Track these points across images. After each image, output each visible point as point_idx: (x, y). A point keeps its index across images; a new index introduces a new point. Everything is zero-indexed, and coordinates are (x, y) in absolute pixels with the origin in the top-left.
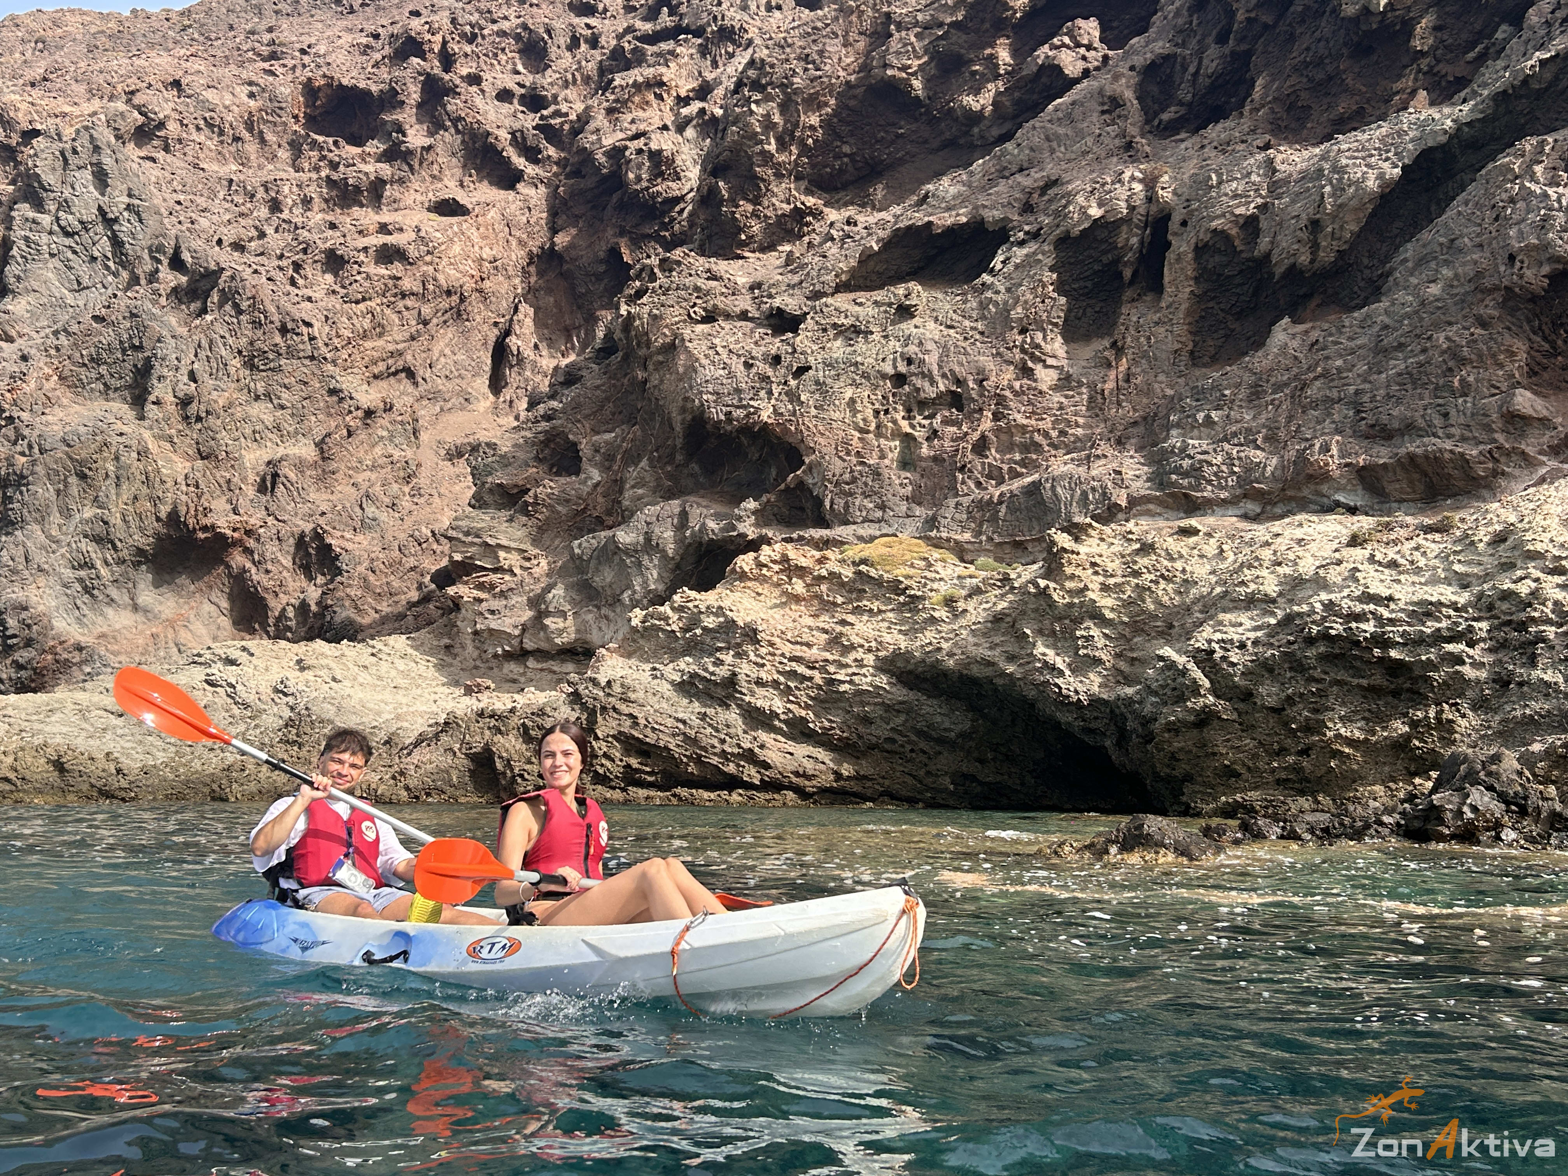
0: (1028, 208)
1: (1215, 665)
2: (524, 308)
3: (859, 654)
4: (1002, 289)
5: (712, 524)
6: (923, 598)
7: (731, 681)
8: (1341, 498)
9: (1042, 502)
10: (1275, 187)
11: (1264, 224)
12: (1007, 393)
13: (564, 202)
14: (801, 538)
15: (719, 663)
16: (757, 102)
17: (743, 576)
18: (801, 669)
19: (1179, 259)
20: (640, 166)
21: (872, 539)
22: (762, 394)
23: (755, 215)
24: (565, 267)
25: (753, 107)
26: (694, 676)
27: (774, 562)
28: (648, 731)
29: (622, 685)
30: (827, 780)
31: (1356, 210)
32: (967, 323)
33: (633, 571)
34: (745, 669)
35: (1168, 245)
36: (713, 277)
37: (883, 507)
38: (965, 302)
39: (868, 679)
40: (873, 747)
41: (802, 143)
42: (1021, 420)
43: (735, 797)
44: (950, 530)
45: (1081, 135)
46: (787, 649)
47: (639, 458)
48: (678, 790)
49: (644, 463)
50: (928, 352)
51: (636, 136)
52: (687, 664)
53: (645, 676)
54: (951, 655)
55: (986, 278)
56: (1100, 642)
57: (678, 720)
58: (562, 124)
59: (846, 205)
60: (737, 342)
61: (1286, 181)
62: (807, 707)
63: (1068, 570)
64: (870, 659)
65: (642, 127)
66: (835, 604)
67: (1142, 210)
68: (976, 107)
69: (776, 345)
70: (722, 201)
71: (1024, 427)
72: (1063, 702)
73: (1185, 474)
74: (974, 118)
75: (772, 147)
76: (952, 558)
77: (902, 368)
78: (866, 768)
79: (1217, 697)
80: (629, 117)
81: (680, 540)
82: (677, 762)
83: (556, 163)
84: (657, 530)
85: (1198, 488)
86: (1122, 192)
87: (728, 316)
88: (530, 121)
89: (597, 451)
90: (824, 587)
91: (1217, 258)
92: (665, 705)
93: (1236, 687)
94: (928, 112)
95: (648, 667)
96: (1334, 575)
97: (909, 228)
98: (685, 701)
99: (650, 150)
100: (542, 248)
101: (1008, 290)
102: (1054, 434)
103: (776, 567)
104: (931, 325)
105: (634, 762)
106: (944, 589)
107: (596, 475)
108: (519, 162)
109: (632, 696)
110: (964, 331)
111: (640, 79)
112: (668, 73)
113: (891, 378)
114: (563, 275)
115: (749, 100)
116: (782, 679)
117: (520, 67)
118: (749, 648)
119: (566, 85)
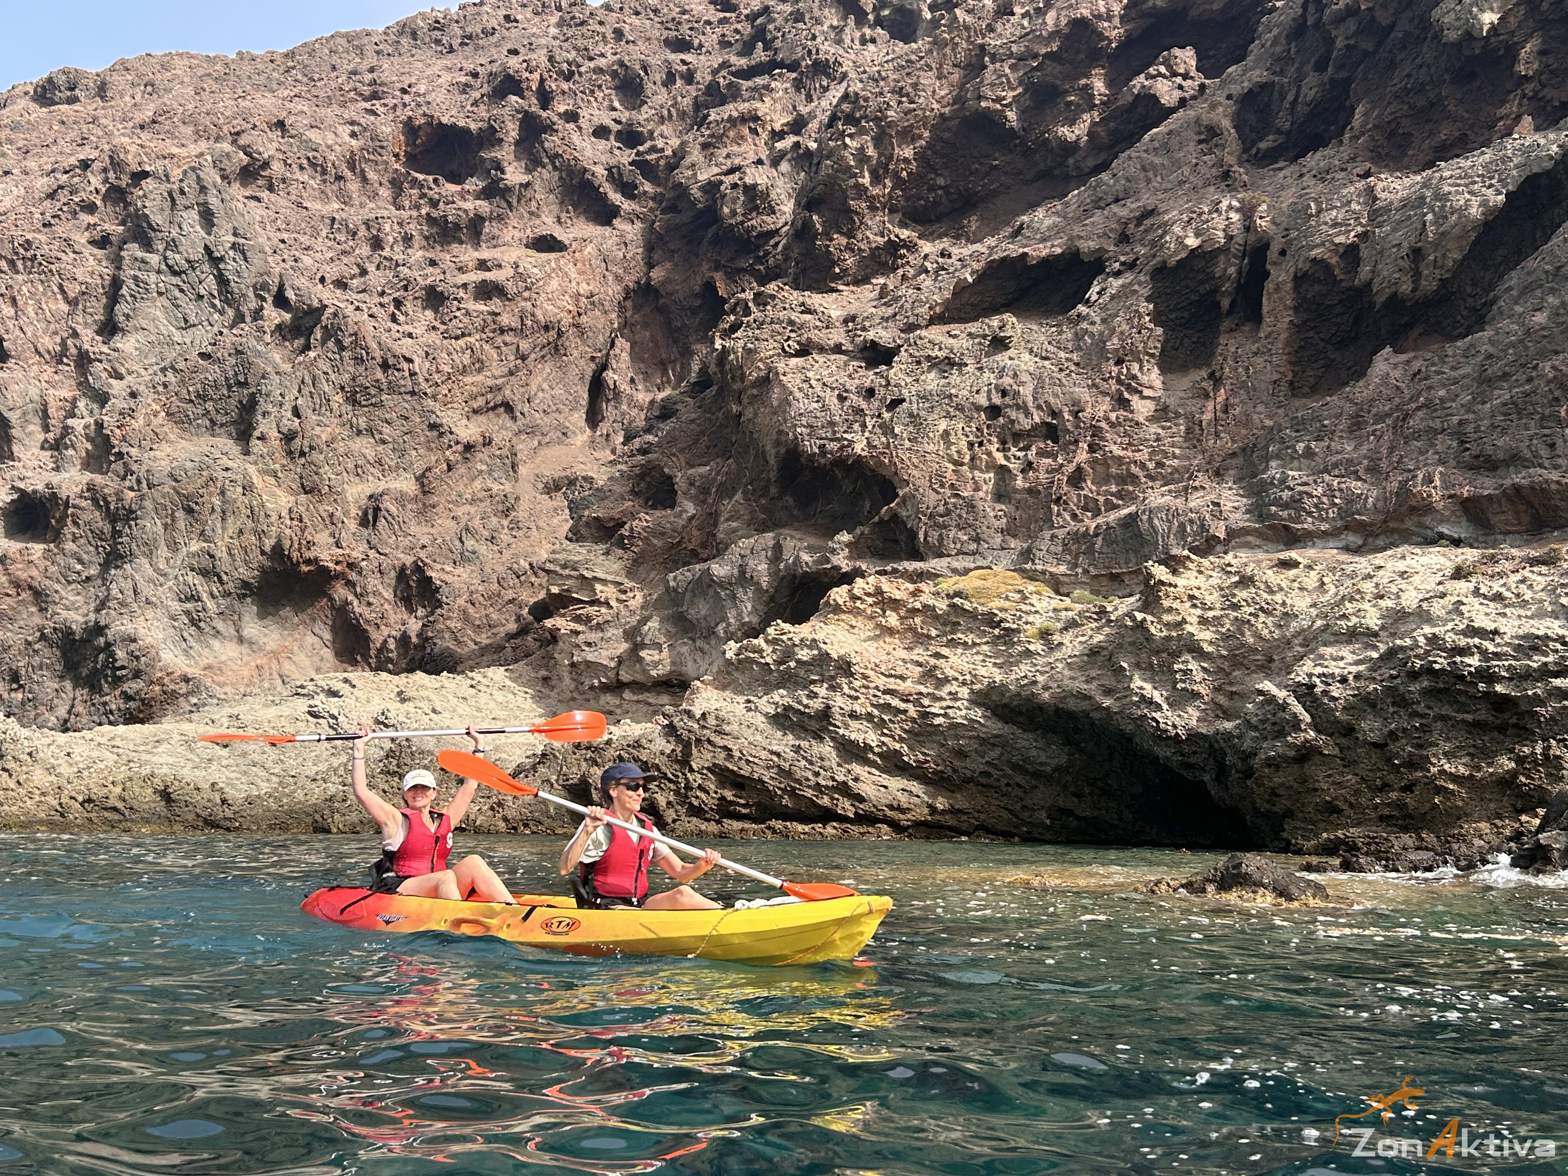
0: (1124, 239)
1: (1315, 699)
2: (621, 342)
3: (954, 687)
4: (1098, 320)
5: (806, 557)
6: (1018, 631)
7: (825, 714)
8: (1445, 530)
9: (1139, 535)
10: (1375, 215)
11: (1364, 253)
12: (1103, 424)
13: (660, 237)
14: (895, 571)
15: (813, 695)
16: (851, 136)
17: (837, 609)
18: (895, 702)
19: (1277, 289)
20: (735, 200)
21: (966, 571)
22: (856, 426)
23: (849, 248)
24: (661, 301)
25: (847, 140)
26: (788, 708)
27: (868, 595)
28: (743, 764)
29: (717, 718)
30: (922, 814)
31: (1459, 238)
32: (1062, 354)
33: (728, 604)
34: (839, 702)
35: (1267, 274)
36: (808, 311)
37: (977, 539)
38: (1060, 333)
39: (962, 713)
40: (968, 781)
41: (896, 176)
42: (1117, 451)
43: (829, 830)
44: (1045, 562)
45: (1177, 164)
46: (881, 682)
47: (734, 491)
48: (773, 823)
49: (738, 496)
50: (1022, 384)
51: (731, 171)
52: (781, 697)
53: (740, 709)
54: (1046, 688)
55: (1081, 308)
56: (1198, 676)
57: (773, 753)
58: (658, 160)
59: (940, 237)
60: (831, 375)
61: (1387, 210)
62: (901, 740)
63: (1166, 603)
64: (964, 692)
65: (737, 161)
66: (929, 637)
67: (1240, 240)
68: (1071, 137)
69: (869, 378)
70: (816, 236)
71: (1120, 458)
72: (1161, 736)
73: (1285, 506)
74: (1070, 148)
75: (866, 180)
76: (1047, 591)
77: (997, 400)
78: (961, 802)
79: (1318, 731)
80: (724, 151)
81: (774, 573)
82: (771, 795)
83: (653, 199)
84: (751, 563)
85: (1298, 520)
86: (1219, 222)
87: (822, 350)
88: (626, 157)
89: (692, 484)
90: (918, 620)
91: (1317, 288)
92: (759, 738)
93: (1337, 721)
94: (1023, 143)
95: (742, 699)
96: (1438, 608)
97: (1004, 259)
98: (779, 734)
99: (745, 185)
100: (638, 283)
101: (1104, 321)
102: (1151, 465)
103: (870, 600)
104: (1026, 356)
105: (729, 794)
106: (1039, 621)
107: (691, 508)
108: (616, 198)
109: (727, 728)
110: (1059, 363)
111: (735, 114)
112: (763, 108)
113: (985, 410)
114: (659, 310)
115: (842, 134)
116: (876, 712)
117: (617, 104)
118: (843, 681)
119: (662, 120)
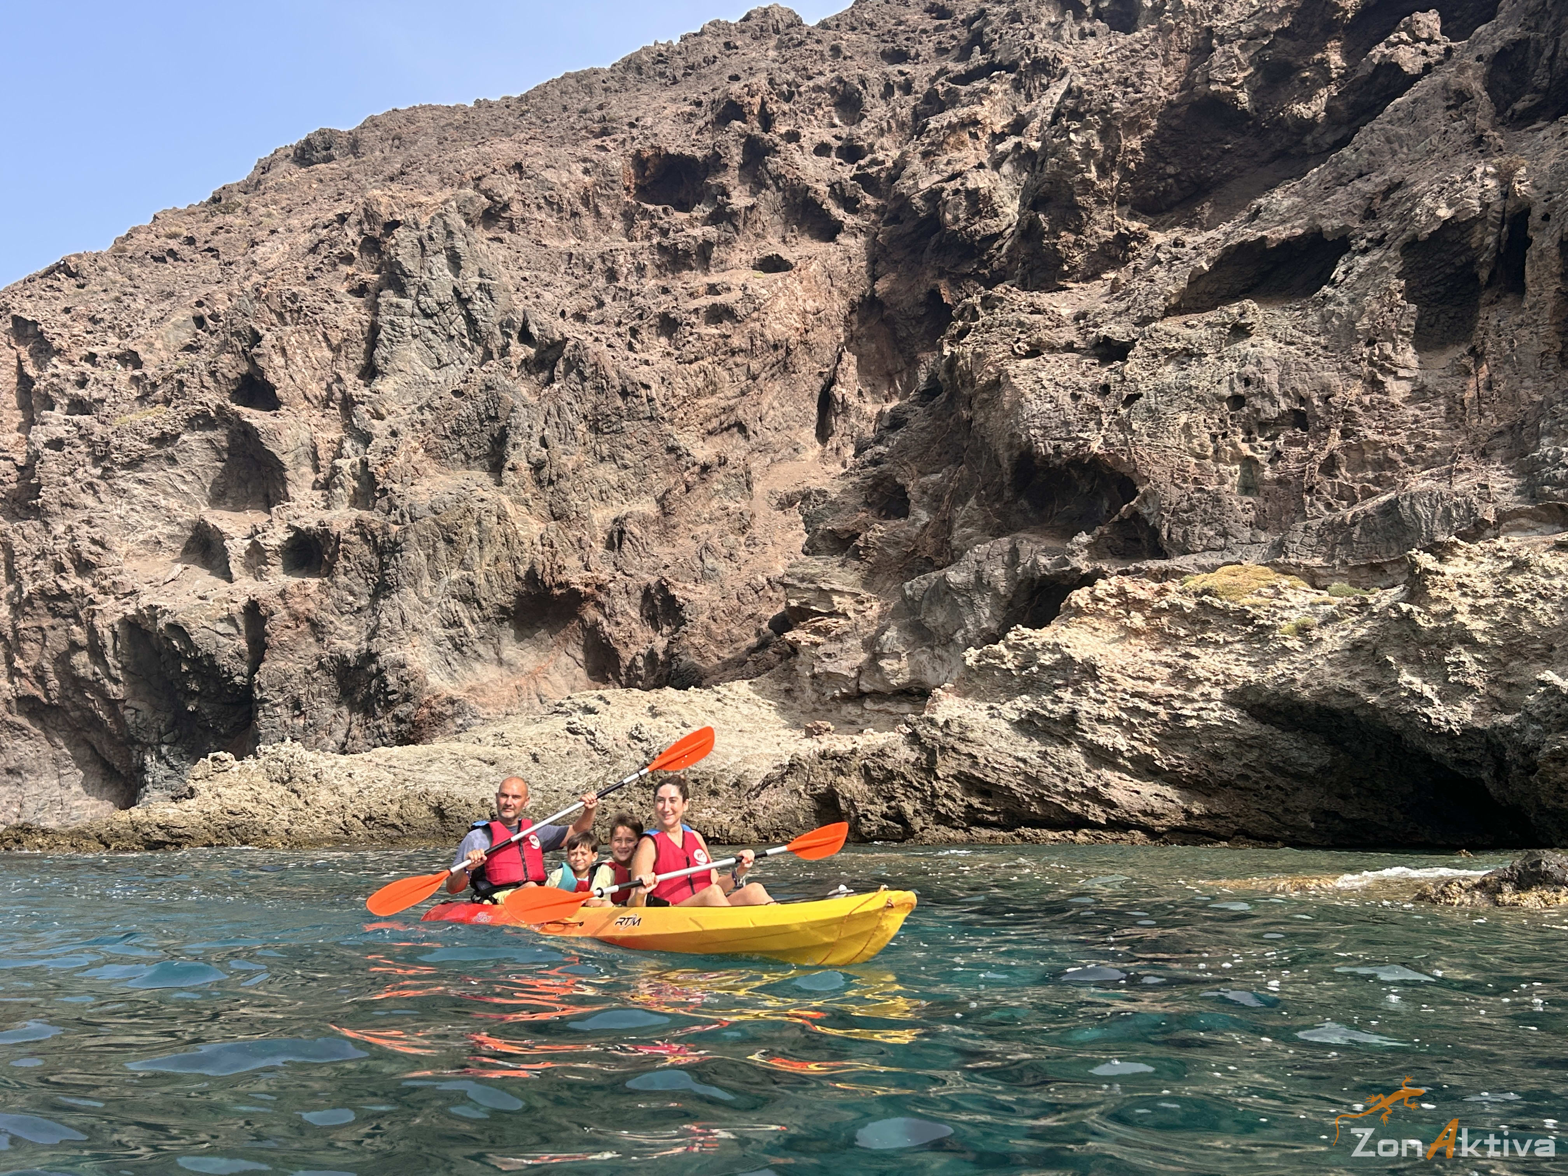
0: (1370, 214)
2: (848, 357)
3: (1206, 688)
4: (1345, 300)
5: (1043, 560)
6: (1273, 628)
7: (1072, 719)
9: (1400, 522)
12: (1356, 409)
13: (883, 249)
14: (1138, 570)
15: (1058, 700)
16: (1076, 131)
17: (1078, 612)
18: (1144, 705)
19: (1541, 256)
20: (957, 207)
21: (1214, 568)
22: (1092, 425)
23: (1077, 244)
24: (886, 312)
25: (1072, 136)
26: (1032, 714)
27: (1111, 596)
28: (988, 771)
29: (960, 725)
30: (1177, 819)
32: (1308, 338)
33: (966, 610)
34: (1085, 706)
35: (1529, 242)
36: (1037, 311)
37: (1225, 534)
38: (1305, 317)
39: (1215, 715)
40: (1224, 784)
41: (1124, 168)
42: (1372, 435)
43: (1081, 837)
44: (1299, 555)
45: (1425, 133)
46: (1129, 684)
47: (967, 497)
48: (1022, 830)
49: (972, 502)
50: (1267, 371)
51: (953, 177)
52: (1026, 702)
53: (983, 716)
54: (1306, 686)
55: (1327, 290)
56: (1472, 668)
57: (1018, 759)
58: (879, 171)
59: (1172, 226)
60: (1063, 374)
62: (1153, 744)
63: (1434, 593)
64: (1217, 693)
65: (958, 167)
66: (1178, 637)
67: (1497, 207)
68: (1307, 114)
69: (1104, 374)
70: (1042, 234)
71: (1376, 443)
72: (1433, 732)
73: (1560, 485)
74: (1306, 126)
75: (1093, 175)
76: (1303, 585)
77: (1240, 389)
78: (1218, 806)
80: (945, 158)
81: (1011, 578)
82: (1019, 802)
83: (875, 211)
84: (988, 569)
86: (1473, 190)
87: (1053, 349)
88: (847, 172)
89: (925, 492)
90: (1164, 620)
94: (1256, 124)
95: (984, 706)
97: (1241, 244)
98: (1024, 740)
99: (967, 191)
100: (863, 296)
101: (1352, 301)
102: (1410, 449)
103: (1113, 601)
104: (1270, 343)
105: (976, 802)
106: (1295, 617)
107: (924, 516)
108: (838, 213)
109: (971, 736)
110: (1305, 347)
111: (955, 120)
112: (982, 112)
113: (1228, 400)
114: (886, 321)
115: (1067, 130)
116: (1124, 716)
117: (836, 121)
118: (1089, 685)
119: (882, 133)
